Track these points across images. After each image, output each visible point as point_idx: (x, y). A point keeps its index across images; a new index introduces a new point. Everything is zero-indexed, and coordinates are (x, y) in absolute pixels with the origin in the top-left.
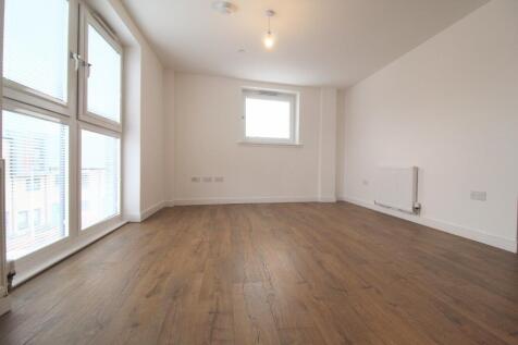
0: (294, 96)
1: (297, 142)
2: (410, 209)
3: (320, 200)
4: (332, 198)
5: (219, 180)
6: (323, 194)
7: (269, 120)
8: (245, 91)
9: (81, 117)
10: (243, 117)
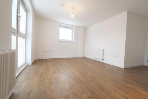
0: (73, 28)
1: (73, 41)
2: (102, 59)
3: (79, 57)
4: (82, 57)
5: (52, 51)
6: (80, 55)
7: (66, 35)
8: (60, 26)
9: (18, 33)
10: (59, 33)
